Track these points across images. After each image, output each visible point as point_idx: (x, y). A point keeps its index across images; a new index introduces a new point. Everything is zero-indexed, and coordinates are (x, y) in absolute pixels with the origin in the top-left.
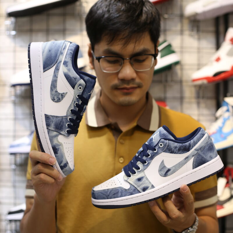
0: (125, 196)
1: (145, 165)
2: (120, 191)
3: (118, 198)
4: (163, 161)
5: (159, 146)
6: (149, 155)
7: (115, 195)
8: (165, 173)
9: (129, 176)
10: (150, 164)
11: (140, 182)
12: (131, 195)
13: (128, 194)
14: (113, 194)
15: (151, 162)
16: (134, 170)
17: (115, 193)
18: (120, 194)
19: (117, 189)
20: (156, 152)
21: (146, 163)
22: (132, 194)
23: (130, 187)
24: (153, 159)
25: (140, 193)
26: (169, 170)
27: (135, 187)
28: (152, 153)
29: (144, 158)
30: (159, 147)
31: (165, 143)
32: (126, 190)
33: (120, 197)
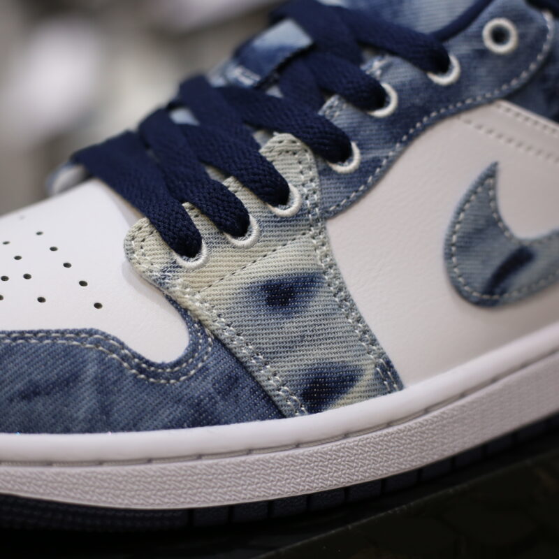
0: (134, 425)
1: (340, 176)
2: (92, 370)
3: (67, 430)
4: (491, 173)
5: (478, 36)
6: (380, 99)
7: (40, 405)
8: (488, 272)
9: (186, 244)
10: (378, 180)
11: (288, 315)
12: (195, 423)
13: (165, 414)
14: (19, 386)
15: (392, 162)
16: (238, 203)
17: (37, 377)
18: (86, 400)
19: (68, 351)
20: (449, 87)
21: (345, 156)
22: (201, 416)
23: (193, 349)
24: (411, 138)
25: (281, 415)
26: (521, 257)
27: (232, 354)
28: (415, 90)
29: (336, 111)
30: (484, 53)
31: (532, 30)
32: (147, 368)
33: (91, 429)
